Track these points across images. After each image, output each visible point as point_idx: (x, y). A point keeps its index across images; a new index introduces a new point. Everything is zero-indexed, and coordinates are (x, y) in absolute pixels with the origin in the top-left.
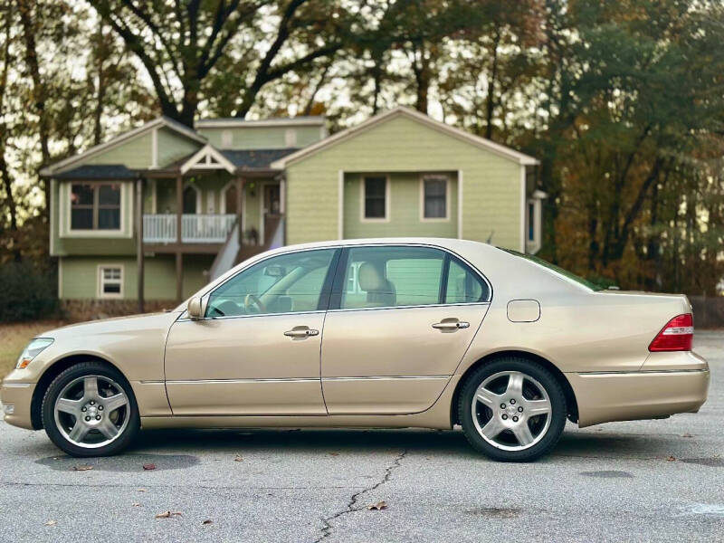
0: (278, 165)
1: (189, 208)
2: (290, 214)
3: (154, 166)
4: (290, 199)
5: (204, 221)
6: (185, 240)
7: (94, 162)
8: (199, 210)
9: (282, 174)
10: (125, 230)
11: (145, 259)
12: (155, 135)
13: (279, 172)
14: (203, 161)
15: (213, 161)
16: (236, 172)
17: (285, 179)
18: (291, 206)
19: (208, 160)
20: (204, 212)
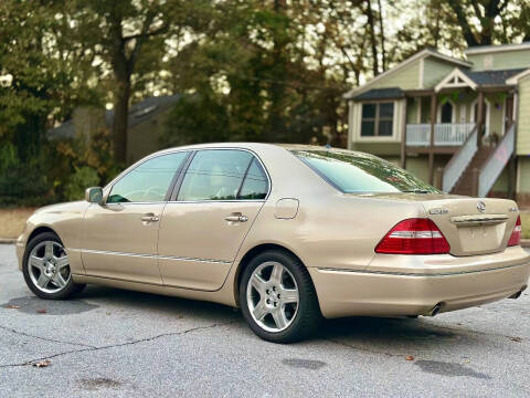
0: (512, 81)
1: (446, 119)
2: (521, 122)
3: (420, 87)
4: (521, 109)
5: (457, 129)
6: (437, 143)
7: (379, 86)
8: (454, 119)
9: (515, 89)
10: (396, 136)
11: (407, 157)
12: (422, 63)
13: (513, 87)
14: (452, 81)
15: (460, 80)
16: (477, 88)
17: (517, 92)
18: (521, 115)
19: (456, 80)
20: (458, 122)
